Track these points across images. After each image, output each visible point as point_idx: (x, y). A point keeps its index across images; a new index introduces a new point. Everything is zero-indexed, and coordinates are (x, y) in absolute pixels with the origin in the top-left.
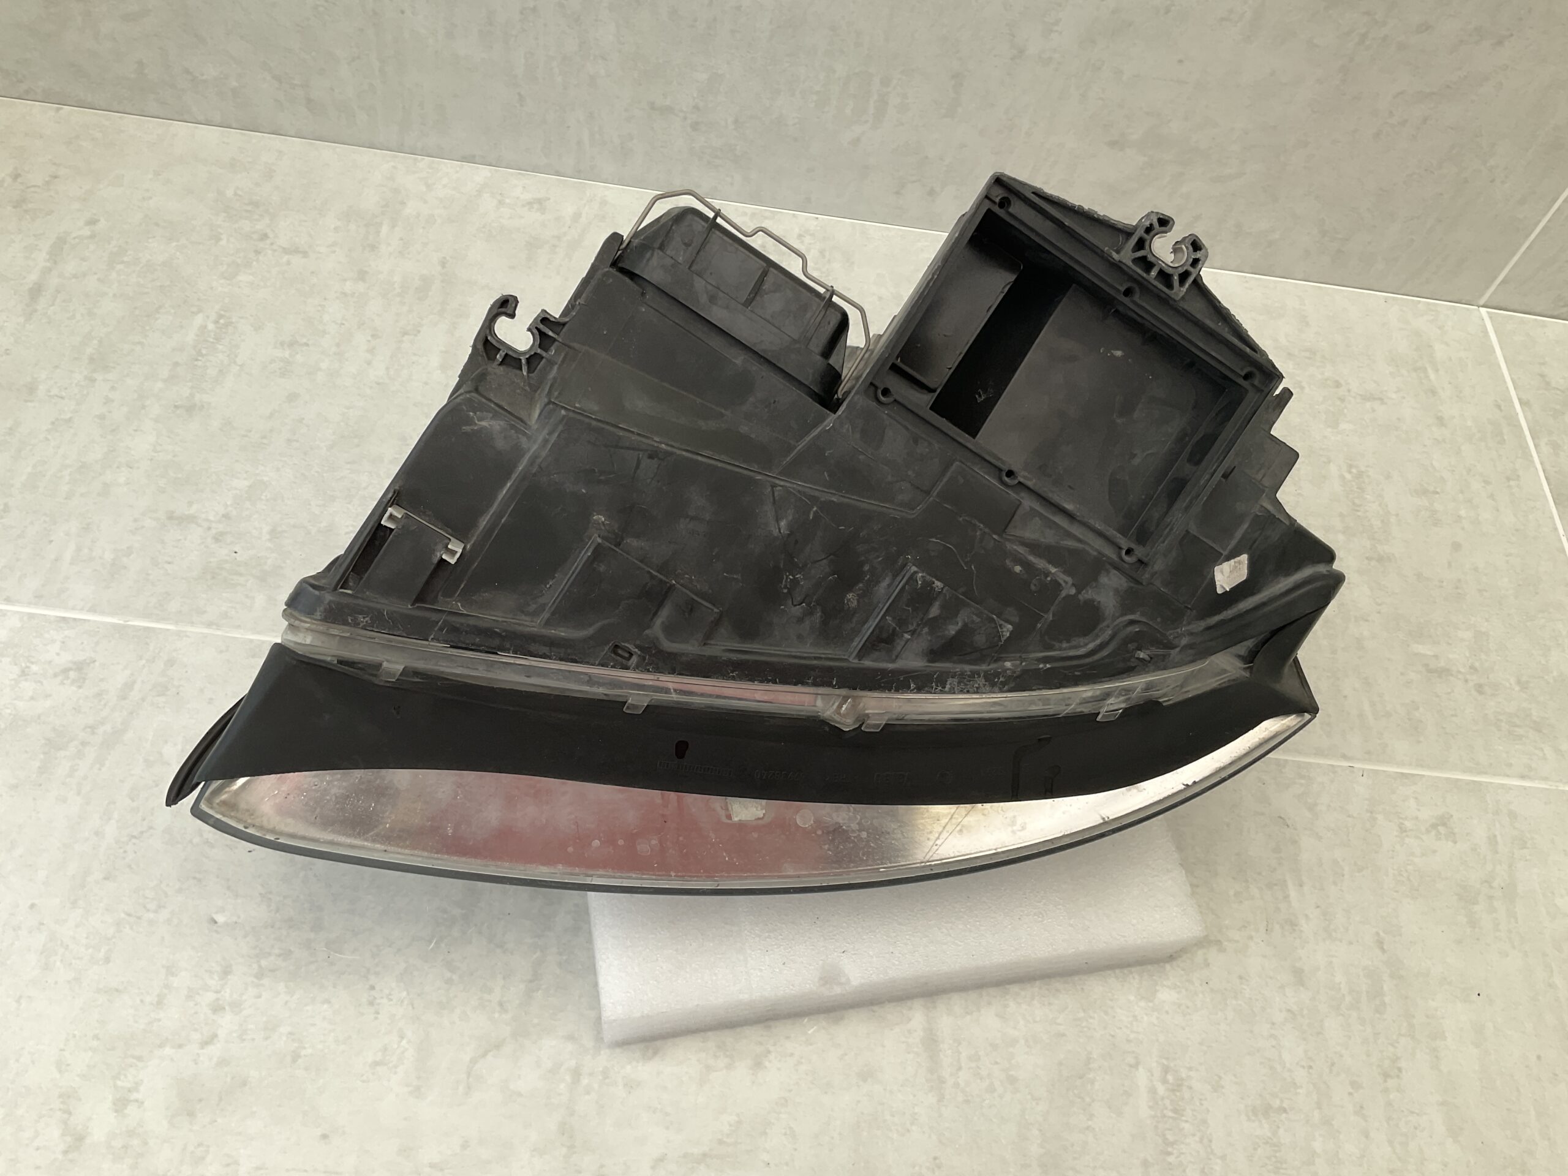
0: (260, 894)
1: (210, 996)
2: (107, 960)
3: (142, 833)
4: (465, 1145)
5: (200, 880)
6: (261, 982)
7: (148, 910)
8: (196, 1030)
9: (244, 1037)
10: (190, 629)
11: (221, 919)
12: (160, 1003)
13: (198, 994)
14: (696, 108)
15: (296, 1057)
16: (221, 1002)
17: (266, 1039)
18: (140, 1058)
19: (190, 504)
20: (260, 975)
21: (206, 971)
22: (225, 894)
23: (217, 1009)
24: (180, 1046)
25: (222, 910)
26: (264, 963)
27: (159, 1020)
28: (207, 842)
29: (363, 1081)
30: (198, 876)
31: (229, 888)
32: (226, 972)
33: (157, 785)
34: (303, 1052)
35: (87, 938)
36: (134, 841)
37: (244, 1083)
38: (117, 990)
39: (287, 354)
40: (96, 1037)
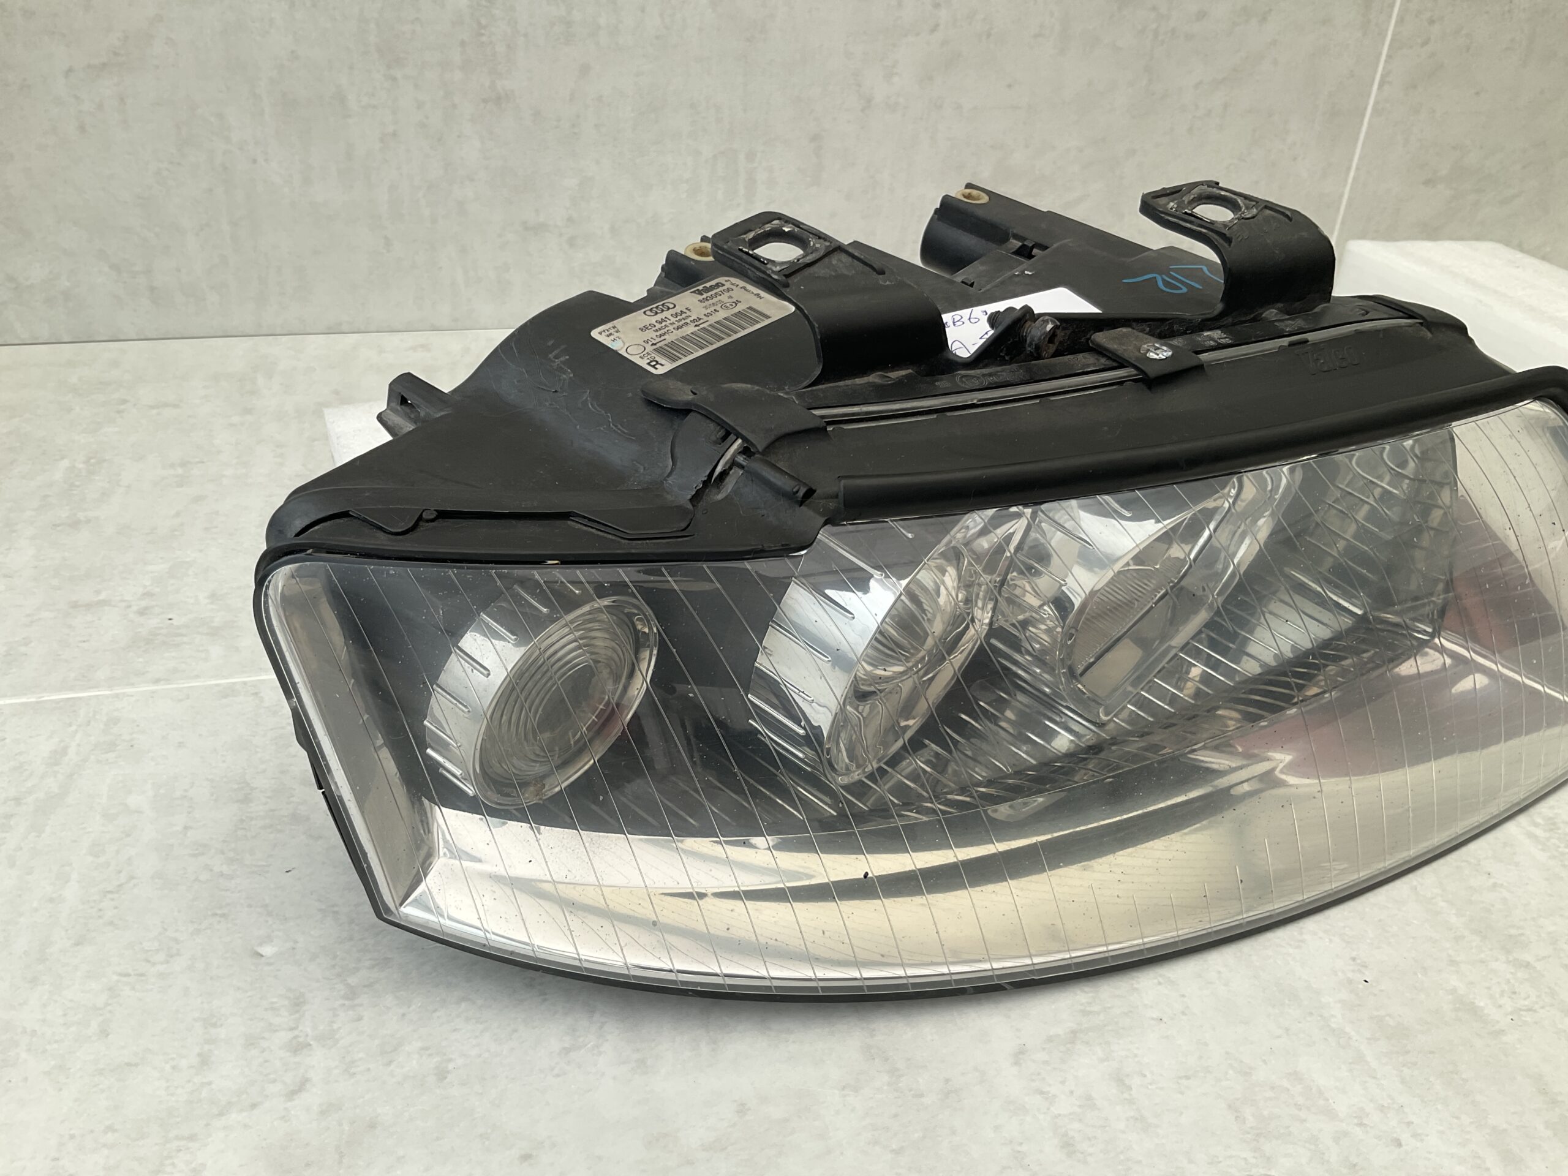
0: (320, 910)
1: (284, 1036)
2: (104, 1033)
3: (120, 886)
4: (742, 1109)
5: (223, 915)
6: (357, 1001)
7: (154, 964)
8: (274, 1081)
9: (352, 1070)
10: (129, 690)
11: (267, 950)
12: (204, 1061)
13: (263, 1038)
14: (570, 220)
15: (442, 1075)
16: (301, 1040)
17: (390, 1063)
18: (192, 1138)
19: (98, 592)
20: (352, 994)
21: (266, 1010)
22: (267, 921)
23: (298, 1047)
24: (254, 1106)
25: (268, 939)
26: (352, 980)
27: (210, 1083)
28: (222, 874)
29: (558, 1076)
30: (219, 912)
31: (270, 914)
32: (298, 1003)
33: (128, 835)
34: (451, 1066)
35: (65, 1015)
36: (110, 896)
37: (372, 1126)
38: (129, 1064)
39: (180, 471)
40: (110, 1129)
